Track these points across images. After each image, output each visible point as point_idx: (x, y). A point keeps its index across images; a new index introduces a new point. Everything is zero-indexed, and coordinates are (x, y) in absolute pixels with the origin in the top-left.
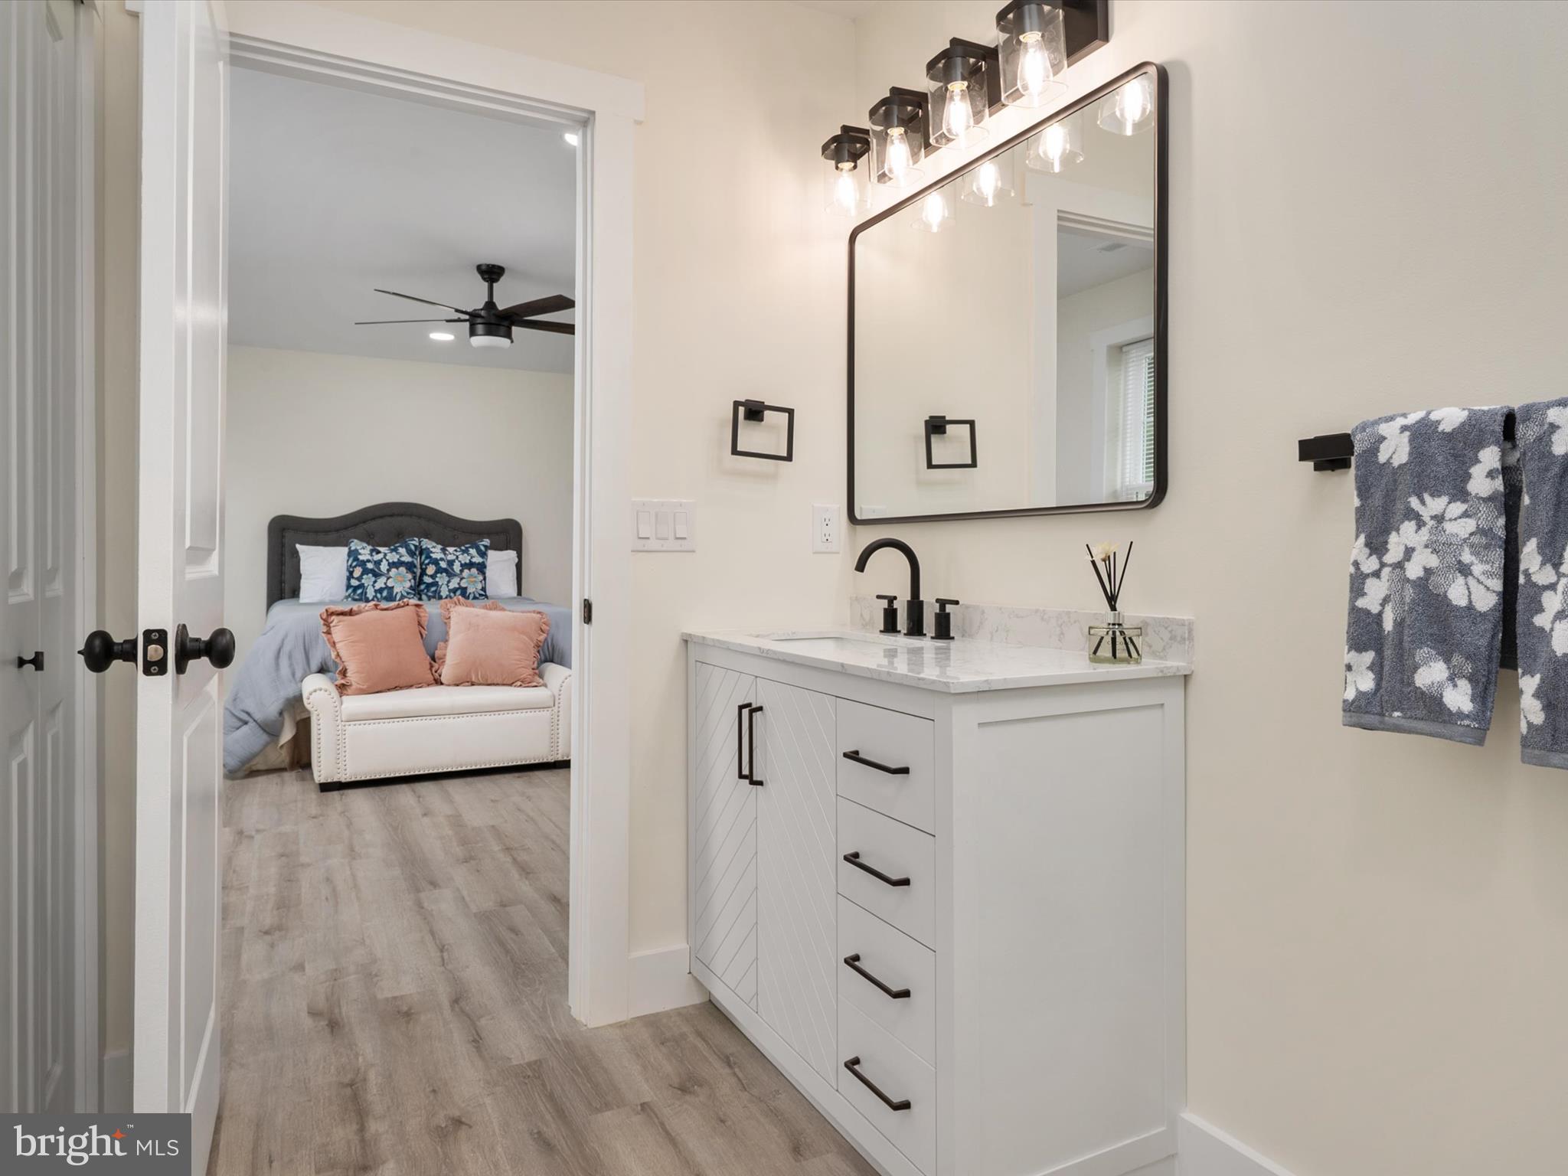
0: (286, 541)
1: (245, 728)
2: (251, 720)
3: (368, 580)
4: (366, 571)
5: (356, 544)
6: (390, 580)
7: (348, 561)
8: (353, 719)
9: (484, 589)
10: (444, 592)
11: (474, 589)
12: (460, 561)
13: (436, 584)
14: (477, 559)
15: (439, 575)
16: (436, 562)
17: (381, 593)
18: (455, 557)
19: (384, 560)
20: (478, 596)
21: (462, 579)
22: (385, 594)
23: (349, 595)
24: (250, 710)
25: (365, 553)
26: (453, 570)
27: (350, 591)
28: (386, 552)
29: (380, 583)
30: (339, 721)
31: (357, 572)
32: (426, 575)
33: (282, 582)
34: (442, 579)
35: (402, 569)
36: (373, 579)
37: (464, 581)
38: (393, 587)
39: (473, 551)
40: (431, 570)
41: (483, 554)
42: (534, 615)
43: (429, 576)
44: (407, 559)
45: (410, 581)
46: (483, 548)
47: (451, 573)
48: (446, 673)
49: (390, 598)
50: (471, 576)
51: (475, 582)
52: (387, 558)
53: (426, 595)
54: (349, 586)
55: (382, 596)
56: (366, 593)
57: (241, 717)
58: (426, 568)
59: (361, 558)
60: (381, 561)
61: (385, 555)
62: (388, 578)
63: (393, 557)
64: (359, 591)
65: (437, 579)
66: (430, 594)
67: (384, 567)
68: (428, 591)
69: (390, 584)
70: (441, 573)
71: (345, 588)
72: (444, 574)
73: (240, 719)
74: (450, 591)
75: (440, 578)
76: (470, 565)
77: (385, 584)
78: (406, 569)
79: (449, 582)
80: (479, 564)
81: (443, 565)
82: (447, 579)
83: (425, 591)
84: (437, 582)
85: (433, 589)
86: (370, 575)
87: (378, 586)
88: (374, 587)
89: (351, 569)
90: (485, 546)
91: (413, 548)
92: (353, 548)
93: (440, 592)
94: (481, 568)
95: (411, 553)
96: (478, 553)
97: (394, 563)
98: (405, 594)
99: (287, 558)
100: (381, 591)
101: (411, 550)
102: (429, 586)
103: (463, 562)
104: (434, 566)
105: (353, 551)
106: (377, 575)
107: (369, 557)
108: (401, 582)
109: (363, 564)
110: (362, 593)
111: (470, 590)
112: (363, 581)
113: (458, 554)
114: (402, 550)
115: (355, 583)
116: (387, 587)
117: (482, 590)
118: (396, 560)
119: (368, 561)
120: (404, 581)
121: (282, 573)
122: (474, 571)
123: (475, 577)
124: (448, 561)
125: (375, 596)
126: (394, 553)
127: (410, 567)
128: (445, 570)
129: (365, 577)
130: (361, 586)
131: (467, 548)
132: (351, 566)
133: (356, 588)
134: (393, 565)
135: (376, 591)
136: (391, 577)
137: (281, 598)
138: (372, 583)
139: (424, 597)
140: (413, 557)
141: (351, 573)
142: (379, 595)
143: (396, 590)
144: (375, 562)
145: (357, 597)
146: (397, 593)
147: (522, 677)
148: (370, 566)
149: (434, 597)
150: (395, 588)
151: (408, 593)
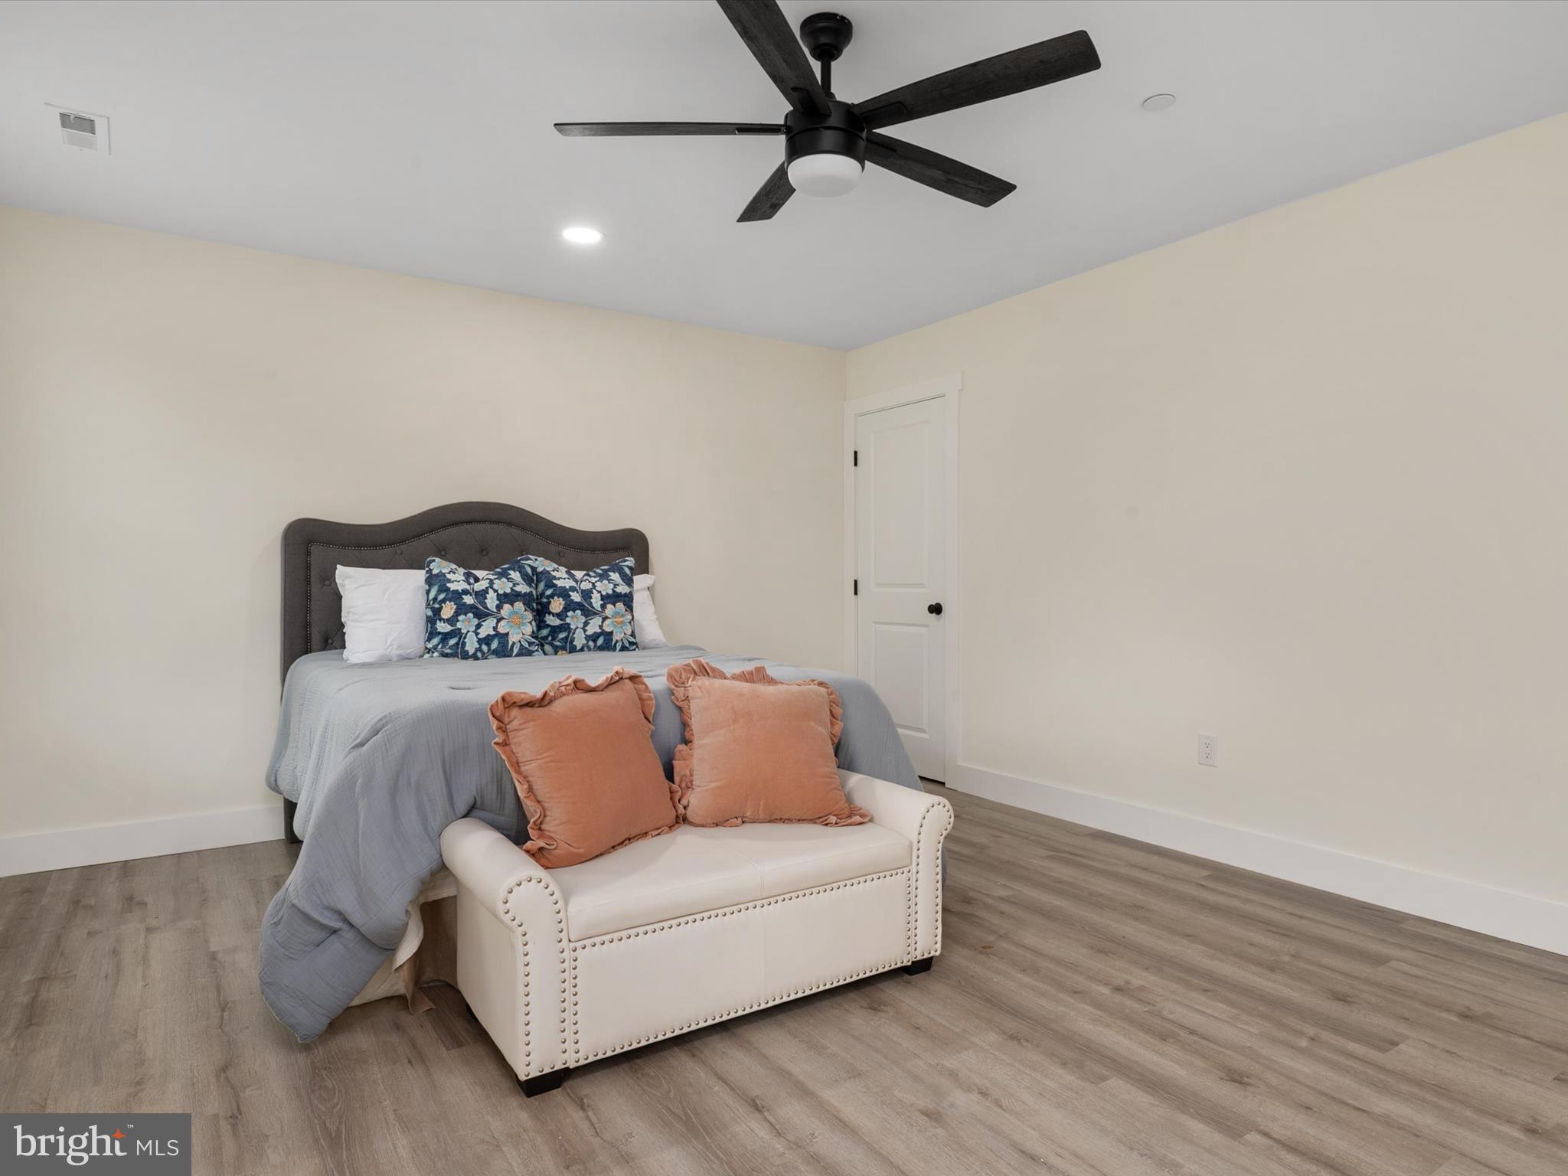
0: (314, 560)
1: (335, 946)
2: (345, 927)
3: (467, 623)
4: (462, 609)
5: (438, 566)
6: (502, 623)
7: (428, 592)
8: (593, 936)
9: (633, 635)
10: (579, 640)
11: (623, 635)
12: (599, 592)
13: (566, 627)
14: (623, 589)
15: (570, 614)
16: (564, 593)
17: (488, 645)
18: (590, 586)
19: (490, 590)
20: (627, 645)
21: (605, 619)
22: (494, 645)
23: (435, 648)
24: (341, 906)
25: (457, 581)
26: (591, 604)
27: (435, 641)
28: (492, 577)
29: (487, 629)
30: (565, 942)
31: (448, 610)
32: (550, 613)
33: (307, 625)
34: (575, 619)
35: (519, 605)
36: (476, 621)
37: (608, 622)
38: (507, 634)
39: (615, 576)
40: (557, 605)
41: (629, 582)
42: (813, 687)
43: (553, 615)
44: (523, 588)
45: (530, 623)
46: (628, 571)
47: (588, 610)
48: (695, 801)
49: (503, 652)
50: (617, 614)
51: (623, 622)
52: (495, 586)
53: (551, 644)
54: (432, 634)
55: (489, 650)
56: (464, 644)
57: (326, 922)
58: (550, 602)
59: (452, 586)
60: (486, 591)
61: (491, 582)
62: (499, 621)
63: (503, 586)
64: (452, 642)
65: (568, 620)
66: (558, 643)
67: (491, 601)
68: (553, 639)
69: (503, 628)
70: (574, 611)
71: (424, 636)
72: (579, 612)
73: (323, 927)
74: (588, 638)
75: (572, 617)
76: (613, 598)
77: (495, 629)
78: (524, 604)
79: (586, 624)
80: (625, 595)
81: (576, 597)
82: (583, 619)
83: (550, 638)
84: (569, 624)
85: (562, 635)
86: (470, 615)
87: (483, 632)
88: (477, 634)
89: (437, 606)
90: (630, 568)
91: (529, 570)
92: (435, 572)
93: (573, 640)
94: (628, 600)
95: (528, 580)
96: (623, 580)
97: (505, 595)
98: (526, 645)
99: (315, 589)
100: (487, 640)
101: (527, 575)
102: (555, 630)
103: (604, 593)
104: (561, 599)
105: (437, 575)
106: (481, 615)
107: (466, 586)
108: (519, 626)
109: (457, 596)
110: (457, 644)
111: (617, 637)
112: (459, 625)
113: (593, 580)
114: (515, 575)
115: (443, 627)
116: (498, 635)
117: (631, 635)
118: (508, 591)
119: (466, 592)
120: (524, 624)
121: (307, 610)
122: (620, 606)
123: (623, 616)
124: (583, 591)
125: (479, 649)
126: (504, 580)
127: (527, 599)
128: (579, 606)
129: (461, 618)
130: (456, 633)
131: (605, 571)
132: (435, 599)
133: (446, 637)
134: (506, 598)
135: (480, 641)
136: (503, 618)
137: (307, 651)
138: (473, 629)
139: (547, 648)
140: (530, 586)
141: (437, 612)
142: (485, 648)
143: (512, 639)
144: (477, 593)
145: (449, 651)
146: (514, 643)
147: (837, 806)
148: (468, 600)
149: (563, 648)
150: (510, 636)
151: (530, 644)
